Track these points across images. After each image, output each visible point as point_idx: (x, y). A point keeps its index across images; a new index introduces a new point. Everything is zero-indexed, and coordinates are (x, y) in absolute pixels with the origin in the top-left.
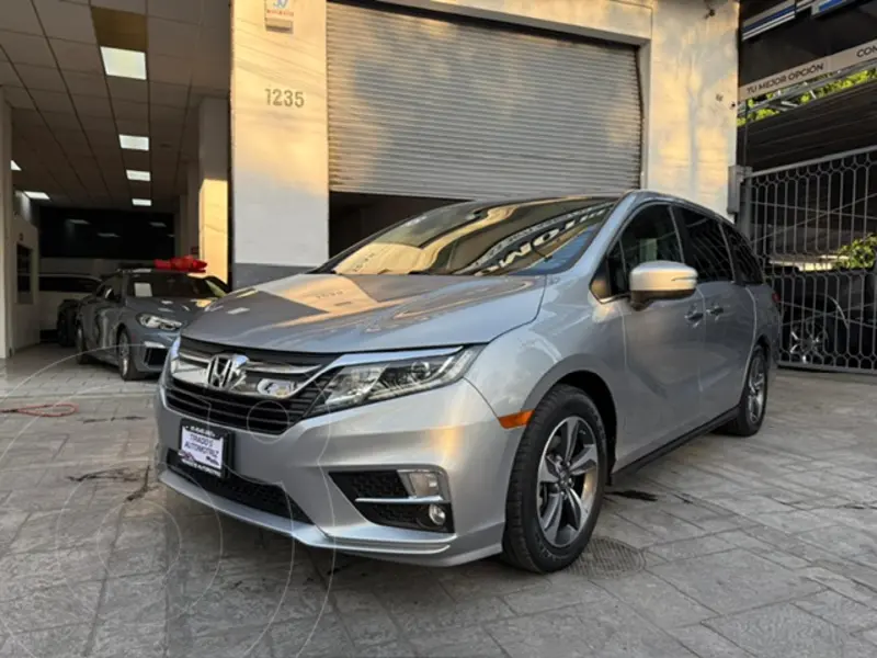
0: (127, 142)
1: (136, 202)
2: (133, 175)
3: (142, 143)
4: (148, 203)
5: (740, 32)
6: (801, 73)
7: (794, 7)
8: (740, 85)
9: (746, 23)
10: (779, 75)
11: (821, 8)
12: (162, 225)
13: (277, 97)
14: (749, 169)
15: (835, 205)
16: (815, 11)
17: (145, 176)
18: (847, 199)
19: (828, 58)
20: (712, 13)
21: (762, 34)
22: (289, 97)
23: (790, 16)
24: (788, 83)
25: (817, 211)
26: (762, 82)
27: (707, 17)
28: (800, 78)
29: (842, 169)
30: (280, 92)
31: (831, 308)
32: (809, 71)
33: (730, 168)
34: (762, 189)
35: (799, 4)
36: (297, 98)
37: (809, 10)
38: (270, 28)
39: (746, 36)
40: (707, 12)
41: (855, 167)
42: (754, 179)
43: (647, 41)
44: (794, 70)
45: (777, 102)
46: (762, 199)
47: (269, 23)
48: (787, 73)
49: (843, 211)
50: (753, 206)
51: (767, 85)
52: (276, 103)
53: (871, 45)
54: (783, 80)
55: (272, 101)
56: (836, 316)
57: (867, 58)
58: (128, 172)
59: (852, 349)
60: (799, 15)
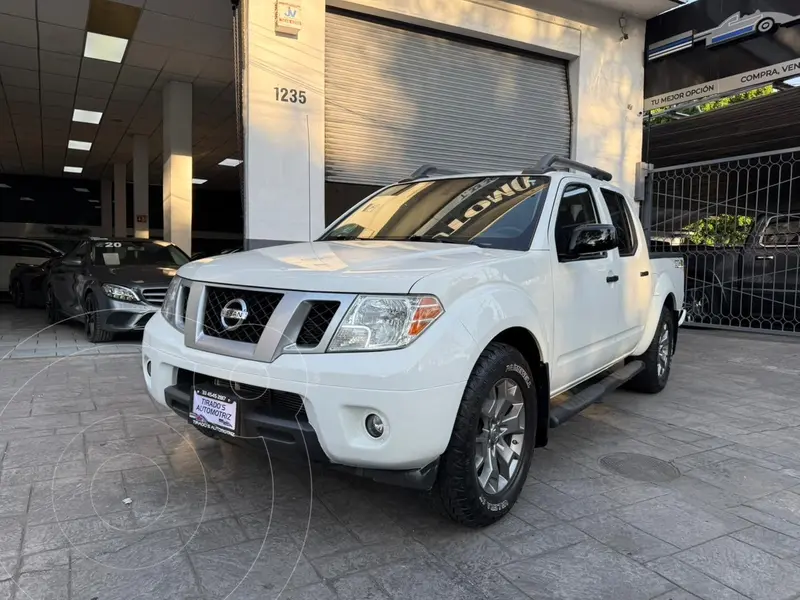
0: (80, 116)
1: (67, 169)
2: (74, 145)
3: (95, 118)
4: (79, 170)
5: (646, 54)
6: (696, 92)
7: (692, 38)
8: (646, 96)
9: (651, 47)
10: (679, 92)
11: (713, 40)
12: (86, 190)
14: (651, 166)
15: (722, 199)
16: (709, 43)
17: (86, 146)
18: (732, 194)
19: (718, 81)
20: (626, 37)
21: (664, 57)
22: (294, 96)
23: (688, 45)
24: (685, 99)
25: (708, 202)
26: (664, 96)
27: (621, 40)
28: (695, 96)
29: (728, 170)
30: (286, 90)
31: (716, 282)
32: (703, 90)
33: (637, 165)
34: (663, 183)
35: (695, 36)
36: (300, 96)
37: (704, 41)
38: (278, 33)
39: (652, 57)
40: (622, 35)
41: (738, 168)
42: (655, 173)
43: (577, 57)
44: (690, 89)
45: (673, 112)
46: (663, 191)
47: (278, 29)
48: (684, 90)
49: (729, 203)
50: (655, 196)
51: (668, 99)
52: (283, 100)
53: (752, 73)
54: (681, 96)
55: (280, 98)
56: (713, 285)
57: (748, 84)
58: (71, 142)
59: (726, 312)
60: (695, 45)
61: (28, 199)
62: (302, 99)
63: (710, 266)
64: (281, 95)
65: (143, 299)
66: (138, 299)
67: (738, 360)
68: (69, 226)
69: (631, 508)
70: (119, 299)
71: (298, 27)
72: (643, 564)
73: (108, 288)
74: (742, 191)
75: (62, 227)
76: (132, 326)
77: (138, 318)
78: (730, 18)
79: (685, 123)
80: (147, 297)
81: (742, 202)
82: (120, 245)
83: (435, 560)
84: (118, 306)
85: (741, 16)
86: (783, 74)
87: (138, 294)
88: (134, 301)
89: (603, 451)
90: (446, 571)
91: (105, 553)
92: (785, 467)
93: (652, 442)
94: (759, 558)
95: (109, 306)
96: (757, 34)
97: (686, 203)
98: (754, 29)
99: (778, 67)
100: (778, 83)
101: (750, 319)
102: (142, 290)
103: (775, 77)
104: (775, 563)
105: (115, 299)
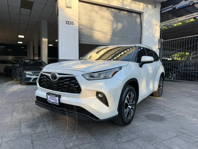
8: (161, 22)
13: (68, 23)
14: (162, 40)
15: (180, 48)
16: (177, 8)
17: (23, 37)
18: (183, 47)
19: (178, 18)
20: (156, 7)
21: (165, 12)
22: (71, 23)
23: (171, 9)
24: (171, 22)
25: (177, 49)
26: (165, 22)
28: (173, 22)
29: (182, 41)
30: (69, 22)
31: (179, 69)
32: (175, 20)
33: (159, 40)
34: (165, 44)
35: (173, 6)
36: (72, 23)
37: (176, 7)
38: (67, 7)
39: (162, 12)
40: (155, 7)
41: (184, 40)
42: (163, 42)
43: (143, 12)
44: (172, 20)
45: (168, 26)
46: (165, 46)
47: (67, 6)
48: (171, 20)
49: (182, 49)
50: (163, 48)
52: (68, 24)
53: (188, 16)
54: (170, 22)
55: (67, 24)
56: (178, 70)
57: (187, 18)
58: (19, 36)
59: (181, 77)
60: (173, 9)
61: (10, 50)
62: (73, 24)
63: (177, 65)
64: (67, 23)
65: (34, 74)
66: (32, 74)
67: (184, 89)
68: (19, 57)
69: (151, 129)
70: (28, 74)
71: (71, 6)
72: (153, 145)
73: (25, 72)
74: (185, 46)
75: (18, 57)
76: (31, 81)
77: (33, 79)
78: (182, 2)
79: (171, 29)
80: (35, 74)
81: (185, 49)
82: (29, 61)
83: (97, 143)
84: (28, 76)
85: (185, 1)
86: (196, 16)
87: (32, 73)
88: (31, 75)
89: (146, 113)
90: (99, 146)
91: (11, 141)
92: (194, 118)
93: (159, 111)
94: (184, 143)
95: (25, 76)
96: (189, 6)
97: (171, 49)
98: (188, 4)
99: (195, 14)
100: (194, 18)
101: (188, 79)
102: (33, 72)
103: (194, 16)
104: (188, 144)
105: (27, 74)
